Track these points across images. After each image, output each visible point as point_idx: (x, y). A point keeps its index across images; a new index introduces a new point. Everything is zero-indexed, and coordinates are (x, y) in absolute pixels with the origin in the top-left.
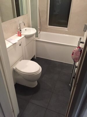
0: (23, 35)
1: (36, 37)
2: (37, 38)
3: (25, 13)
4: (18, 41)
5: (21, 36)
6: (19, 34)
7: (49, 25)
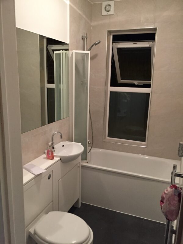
0: (56, 156)
1: (82, 159)
2: (85, 161)
3: (65, 117)
4: (46, 169)
6: (50, 155)
7: (108, 137)
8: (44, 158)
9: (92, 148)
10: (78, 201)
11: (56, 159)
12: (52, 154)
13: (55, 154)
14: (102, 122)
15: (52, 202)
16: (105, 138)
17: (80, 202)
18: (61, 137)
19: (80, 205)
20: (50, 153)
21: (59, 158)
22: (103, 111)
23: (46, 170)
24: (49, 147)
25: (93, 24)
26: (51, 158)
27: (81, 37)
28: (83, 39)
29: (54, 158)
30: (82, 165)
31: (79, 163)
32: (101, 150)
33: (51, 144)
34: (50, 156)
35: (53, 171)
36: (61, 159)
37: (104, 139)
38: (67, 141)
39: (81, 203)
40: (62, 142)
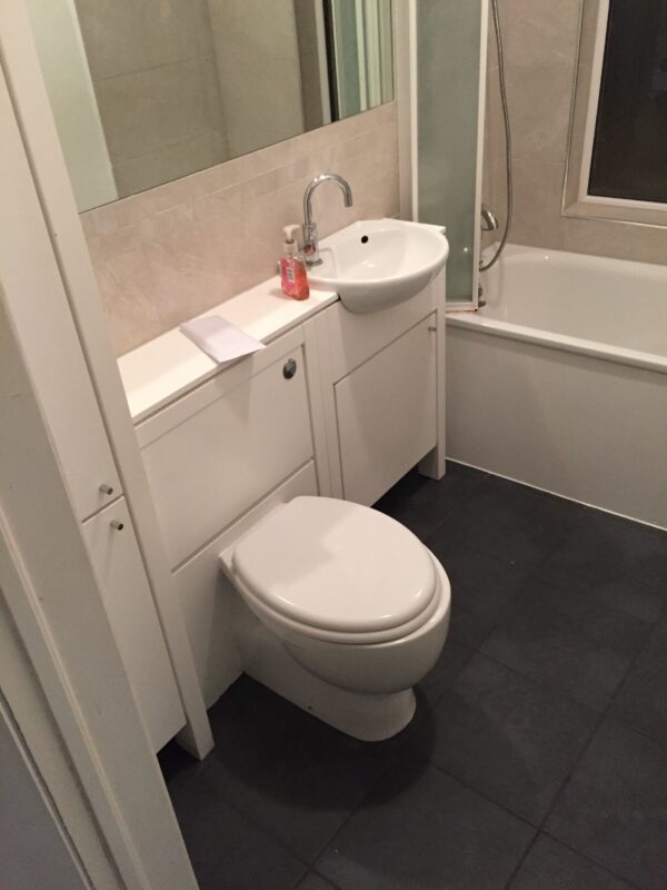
0: (320, 286)
1: (451, 297)
2: (467, 305)
3: (375, 99)
5: (303, 295)
6: (293, 281)
7: (589, 193)
8: (274, 293)
9: (507, 247)
10: (432, 454)
11: (319, 297)
12: (301, 273)
13: (312, 275)
15: (312, 461)
16: (574, 199)
17: (442, 458)
18: (348, 203)
19: (441, 472)
20: (292, 270)
21: (330, 295)
22: (571, 61)
24: (286, 245)
26: (297, 292)
29: (313, 293)
30: (447, 319)
31: (436, 311)
32: (546, 256)
33: (294, 232)
34: (293, 286)
35: (303, 346)
36: (339, 299)
37: (566, 207)
38: (388, 216)
39: (447, 462)
40: (359, 224)
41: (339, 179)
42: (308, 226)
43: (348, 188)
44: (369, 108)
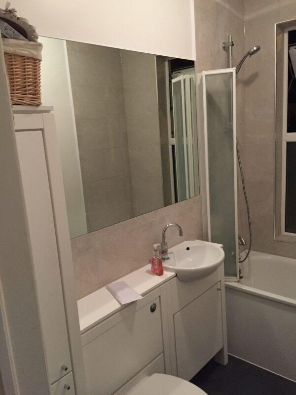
0: (168, 269)
1: (227, 274)
2: (234, 279)
5: (161, 273)
6: (156, 267)
8: (148, 272)
9: (251, 252)
10: (221, 352)
11: (168, 274)
12: (160, 264)
13: (165, 264)
14: (271, 203)
15: (162, 354)
16: (279, 233)
17: (226, 354)
18: (181, 234)
20: (156, 263)
21: (172, 274)
22: (272, 180)
23: (143, 296)
24: (154, 252)
25: (247, 18)
26: (158, 272)
27: (221, 45)
28: (225, 48)
29: (165, 272)
30: (226, 285)
31: (220, 281)
33: (158, 247)
34: (156, 269)
35: (160, 297)
36: (177, 276)
37: (277, 236)
39: (229, 355)
40: (185, 242)
41: (177, 225)
42: (164, 243)
43: (181, 229)
44: (190, 198)
